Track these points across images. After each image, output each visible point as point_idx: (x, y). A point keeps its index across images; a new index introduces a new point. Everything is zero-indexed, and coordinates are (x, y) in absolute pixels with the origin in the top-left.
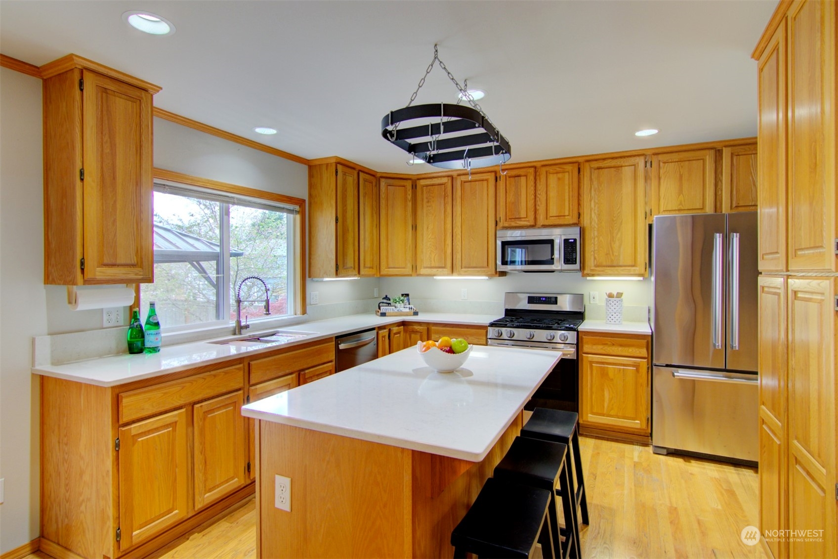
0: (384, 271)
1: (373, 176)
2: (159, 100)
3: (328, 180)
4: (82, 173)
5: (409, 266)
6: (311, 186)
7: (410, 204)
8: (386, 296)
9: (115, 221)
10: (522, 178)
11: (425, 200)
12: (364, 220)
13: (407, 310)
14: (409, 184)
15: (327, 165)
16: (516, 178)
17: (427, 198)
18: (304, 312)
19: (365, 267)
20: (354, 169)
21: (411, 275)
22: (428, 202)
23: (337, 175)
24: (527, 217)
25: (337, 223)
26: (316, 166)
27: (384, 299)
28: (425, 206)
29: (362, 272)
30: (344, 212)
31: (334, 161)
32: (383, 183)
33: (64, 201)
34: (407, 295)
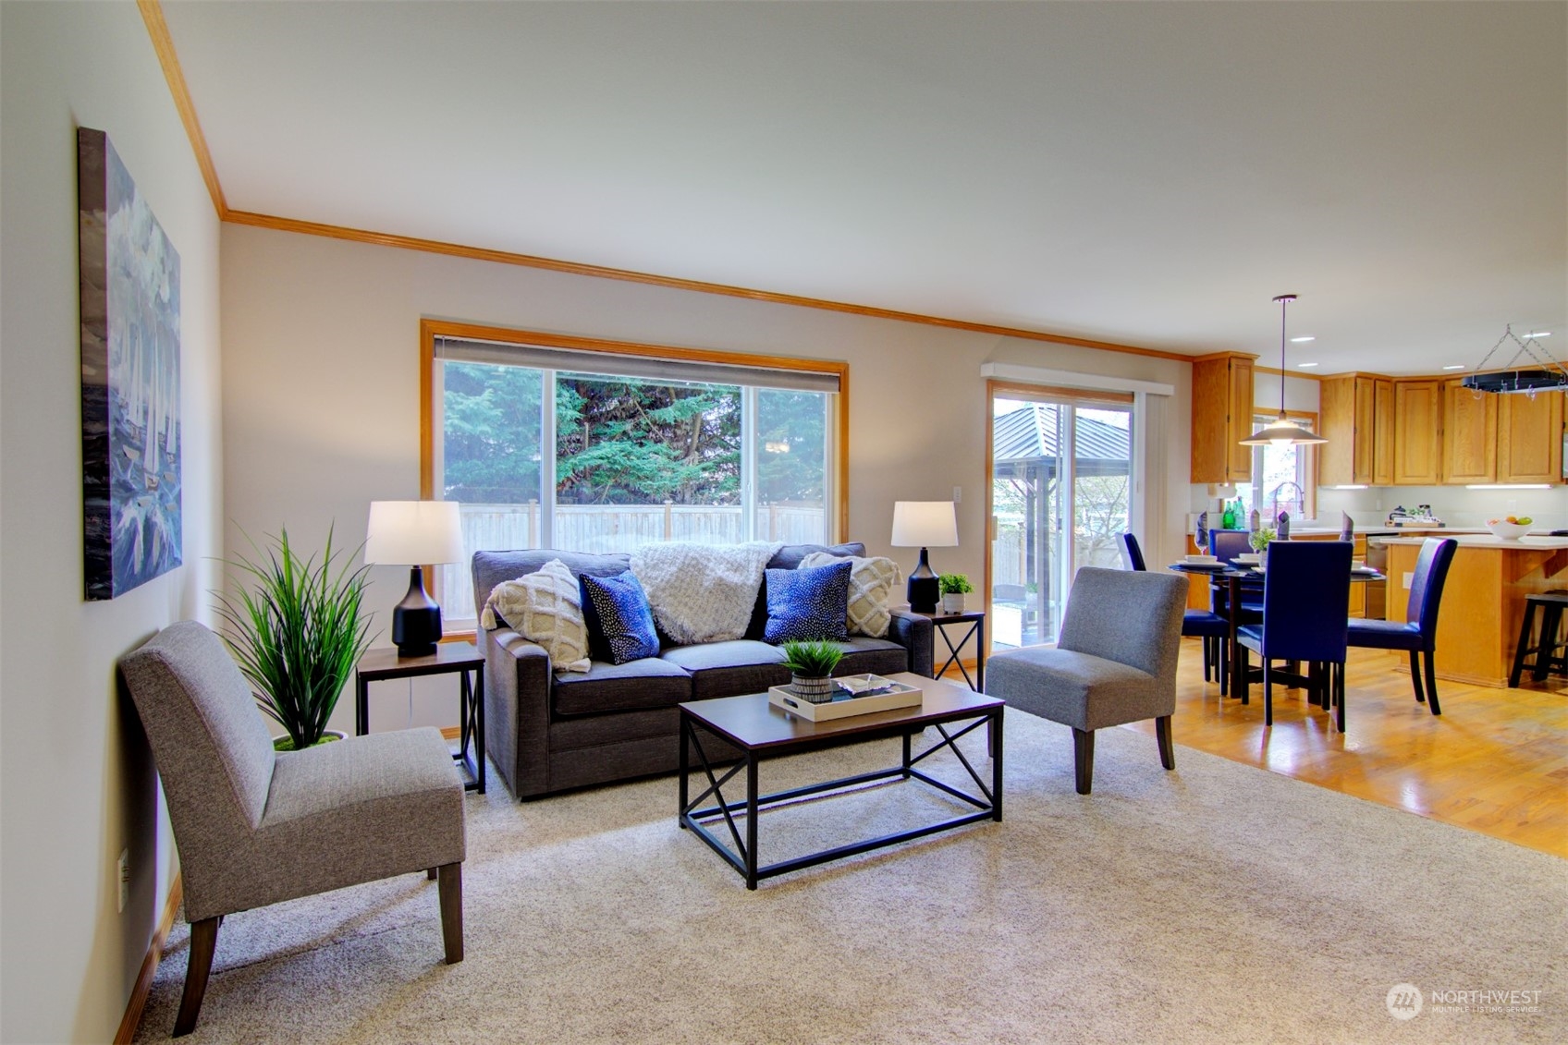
0: (1399, 479)
1: (1389, 381)
2: (1257, 363)
3: (1345, 393)
4: (1229, 418)
5: (1433, 474)
6: (1323, 399)
7: (1435, 408)
8: (1401, 509)
11: (1457, 403)
12: (1380, 427)
13: (1431, 521)
14: (1434, 386)
15: (1344, 379)
17: (1460, 400)
18: (1315, 518)
19: (1379, 476)
20: (1370, 379)
21: (1434, 484)
22: (1462, 405)
23: (1356, 389)
25: (1355, 433)
26: (1329, 381)
27: (1397, 509)
28: (1456, 409)
29: (1376, 481)
30: (1362, 422)
31: (1354, 375)
32: (1400, 386)
33: (1212, 434)
34: (1428, 507)
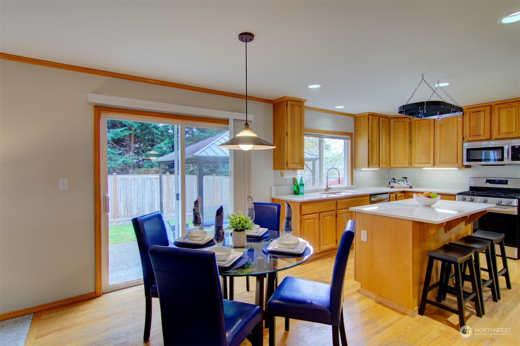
0: (392, 165)
1: (387, 118)
2: (306, 104)
3: (364, 124)
4: (287, 134)
5: (407, 162)
6: (355, 126)
7: (408, 130)
8: (394, 178)
9: (295, 149)
10: (481, 112)
11: (417, 128)
12: (382, 140)
13: (406, 185)
14: (407, 120)
15: (364, 116)
16: (477, 113)
17: (418, 127)
18: (352, 184)
19: (382, 163)
20: (377, 116)
21: (408, 168)
22: (419, 129)
23: (368, 121)
24: (484, 135)
25: (368, 143)
26: (358, 117)
27: (392, 179)
28: (417, 131)
29: (381, 165)
30: (372, 137)
31: (367, 114)
32: (392, 120)
33: (281, 143)
34: (406, 178)
